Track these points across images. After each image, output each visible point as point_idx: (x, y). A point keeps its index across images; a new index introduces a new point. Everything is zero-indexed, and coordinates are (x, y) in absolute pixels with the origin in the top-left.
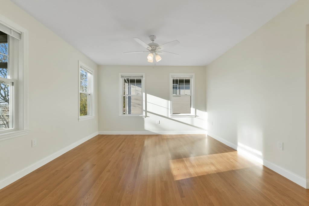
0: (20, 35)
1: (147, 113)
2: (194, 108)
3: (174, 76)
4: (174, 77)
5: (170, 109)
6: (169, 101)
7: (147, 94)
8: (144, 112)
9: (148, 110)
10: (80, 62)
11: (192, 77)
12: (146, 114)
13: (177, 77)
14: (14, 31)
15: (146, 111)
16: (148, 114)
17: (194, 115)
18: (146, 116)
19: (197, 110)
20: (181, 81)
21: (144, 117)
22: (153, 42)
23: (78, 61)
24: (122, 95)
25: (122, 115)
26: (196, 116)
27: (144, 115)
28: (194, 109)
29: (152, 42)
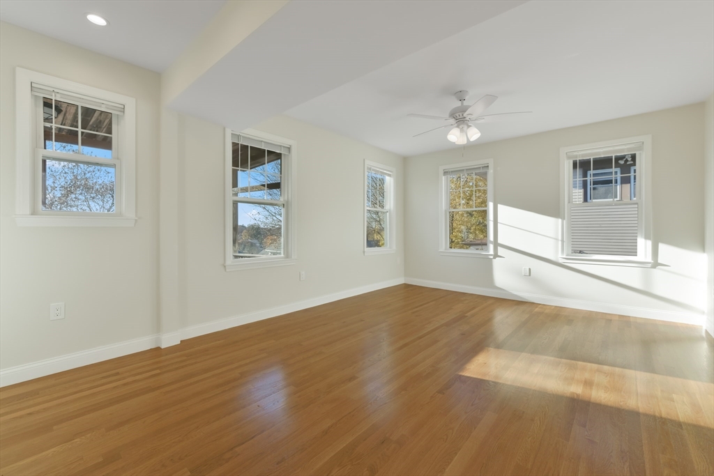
0: (289, 149)
1: (499, 248)
2: (646, 238)
3: (575, 153)
4: (576, 156)
5: (563, 241)
6: (560, 220)
7: (499, 205)
8: (491, 247)
9: (500, 241)
10: (366, 161)
11: (641, 148)
12: (496, 250)
13: (583, 155)
14: (284, 147)
15: (496, 245)
16: (501, 251)
17: (649, 259)
18: (496, 255)
19: (662, 247)
20: (603, 163)
21: (492, 257)
22: (462, 104)
23: (364, 160)
24: (446, 211)
25: (446, 249)
26: (656, 264)
27: (491, 252)
28: (649, 243)
29: (459, 104)
